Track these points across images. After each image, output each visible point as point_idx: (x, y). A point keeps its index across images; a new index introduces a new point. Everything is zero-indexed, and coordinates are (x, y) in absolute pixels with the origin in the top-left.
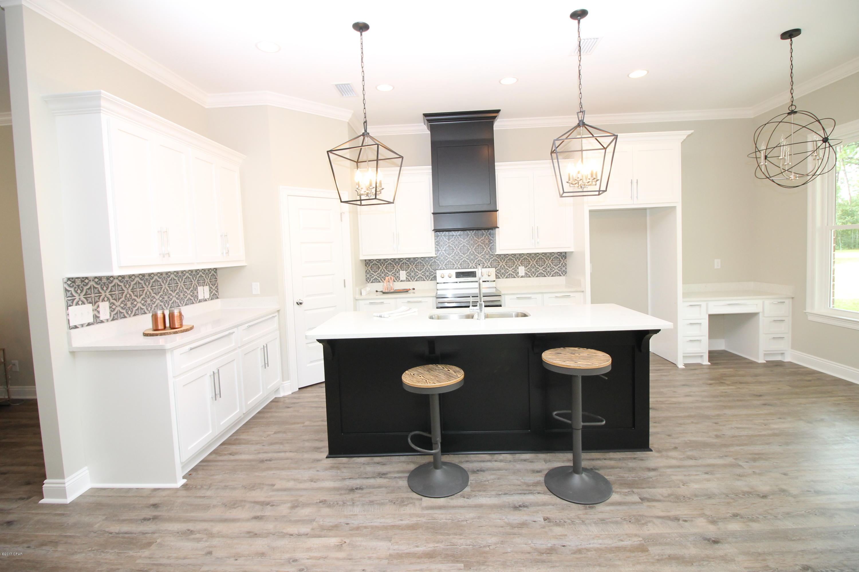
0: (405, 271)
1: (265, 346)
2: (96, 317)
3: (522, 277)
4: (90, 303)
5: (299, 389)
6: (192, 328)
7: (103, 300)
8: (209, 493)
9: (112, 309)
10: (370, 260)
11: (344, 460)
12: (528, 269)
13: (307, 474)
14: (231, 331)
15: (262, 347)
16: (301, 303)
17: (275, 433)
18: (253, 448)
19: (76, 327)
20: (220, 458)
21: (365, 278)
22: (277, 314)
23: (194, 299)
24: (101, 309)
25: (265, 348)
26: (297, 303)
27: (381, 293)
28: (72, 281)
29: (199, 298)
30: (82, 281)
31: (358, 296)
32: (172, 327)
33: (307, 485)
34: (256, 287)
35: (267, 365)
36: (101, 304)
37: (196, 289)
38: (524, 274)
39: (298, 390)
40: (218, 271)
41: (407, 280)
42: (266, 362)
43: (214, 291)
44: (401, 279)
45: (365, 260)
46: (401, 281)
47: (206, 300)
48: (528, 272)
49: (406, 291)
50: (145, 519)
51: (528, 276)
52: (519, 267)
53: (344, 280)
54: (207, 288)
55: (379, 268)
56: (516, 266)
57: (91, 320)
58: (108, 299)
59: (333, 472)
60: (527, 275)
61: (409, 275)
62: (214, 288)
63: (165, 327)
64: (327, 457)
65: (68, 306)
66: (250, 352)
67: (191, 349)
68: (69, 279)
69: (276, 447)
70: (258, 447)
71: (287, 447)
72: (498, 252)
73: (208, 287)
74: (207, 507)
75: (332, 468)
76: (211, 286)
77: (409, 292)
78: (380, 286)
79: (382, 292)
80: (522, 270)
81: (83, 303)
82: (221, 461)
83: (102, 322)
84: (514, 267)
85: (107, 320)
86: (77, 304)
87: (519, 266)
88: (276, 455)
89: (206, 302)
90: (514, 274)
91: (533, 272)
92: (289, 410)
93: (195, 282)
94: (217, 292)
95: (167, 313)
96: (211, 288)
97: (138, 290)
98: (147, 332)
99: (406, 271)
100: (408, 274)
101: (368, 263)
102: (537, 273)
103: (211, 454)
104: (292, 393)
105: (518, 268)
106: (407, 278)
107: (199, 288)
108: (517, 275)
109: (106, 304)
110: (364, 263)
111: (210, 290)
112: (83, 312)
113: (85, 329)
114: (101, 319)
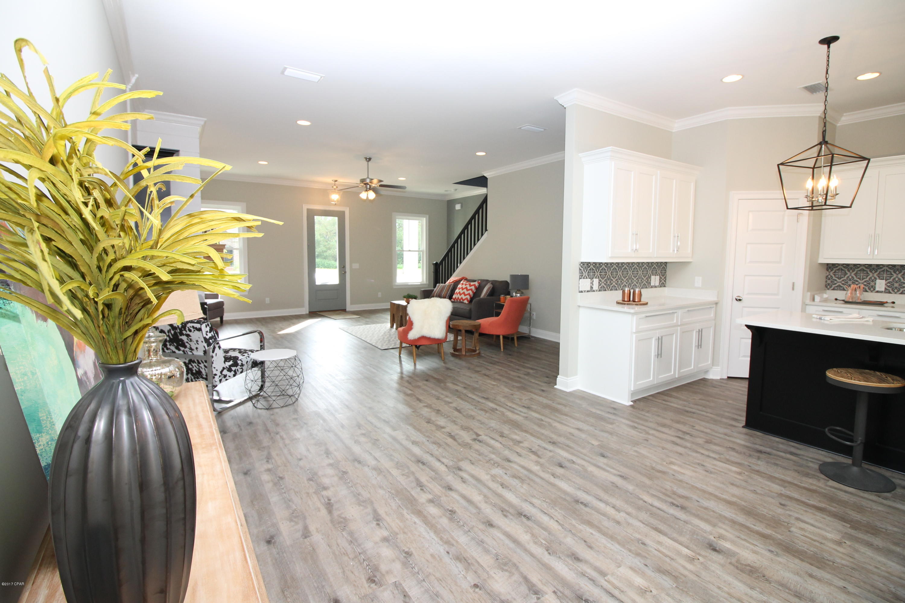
0: (884, 281)
1: (700, 330)
2: (592, 288)
4: (590, 278)
5: (728, 377)
6: (647, 304)
7: (596, 278)
8: (647, 414)
9: (599, 284)
10: (833, 265)
11: (759, 434)
13: (722, 430)
14: (675, 311)
15: (698, 330)
16: (740, 300)
17: (700, 399)
18: (681, 402)
19: (582, 292)
20: (656, 400)
21: (824, 283)
22: (714, 306)
23: (648, 285)
24: (594, 283)
25: (700, 333)
26: (736, 299)
27: (843, 302)
28: (583, 263)
29: (651, 285)
30: (587, 265)
31: (808, 301)
32: (634, 301)
33: (722, 436)
34: (698, 281)
35: (700, 347)
36: (595, 280)
37: (650, 277)
39: (726, 378)
40: (668, 265)
41: (887, 291)
42: (700, 344)
43: (663, 281)
44: (877, 289)
45: (828, 264)
46: (877, 292)
47: (656, 287)
49: (881, 304)
50: (609, 412)
53: (793, 283)
54: (658, 278)
55: (846, 274)
57: (589, 289)
58: (599, 277)
59: (747, 437)
62: (663, 278)
63: (630, 301)
64: (743, 427)
65: (580, 279)
66: (687, 331)
67: (646, 317)
68: (582, 263)
69: (700, 408)
70: (685, 403)
71: (709, 410)
74: (646, 421)
75: (746, 434)
76: (661, 276)
77: (885, 305)
78: (841, 295)
79: (843, 300)
81: (587, 278)
82: (656, 402)
83: (594, 291)
85: (597, 291)
86: (584, 278)
88: (698, 412)
89: (656, 288)
92: (715, 389)
93: (650, 272)
94: (665, 281)
95: (632, 291)
96: (660, 278)
97: (614, 273)
98: (619, 301)
99: (886, 280)
100: (889, 285)
101: (830, 267)
103: (649, 396)
104: (721, 379)
106: (887, 289)
107: (652, 277)
109: (597, 280)
110: (826, 267)
111: (660, 280)
112: (586, 284)
113: (586, 293)
114: (594, 289)
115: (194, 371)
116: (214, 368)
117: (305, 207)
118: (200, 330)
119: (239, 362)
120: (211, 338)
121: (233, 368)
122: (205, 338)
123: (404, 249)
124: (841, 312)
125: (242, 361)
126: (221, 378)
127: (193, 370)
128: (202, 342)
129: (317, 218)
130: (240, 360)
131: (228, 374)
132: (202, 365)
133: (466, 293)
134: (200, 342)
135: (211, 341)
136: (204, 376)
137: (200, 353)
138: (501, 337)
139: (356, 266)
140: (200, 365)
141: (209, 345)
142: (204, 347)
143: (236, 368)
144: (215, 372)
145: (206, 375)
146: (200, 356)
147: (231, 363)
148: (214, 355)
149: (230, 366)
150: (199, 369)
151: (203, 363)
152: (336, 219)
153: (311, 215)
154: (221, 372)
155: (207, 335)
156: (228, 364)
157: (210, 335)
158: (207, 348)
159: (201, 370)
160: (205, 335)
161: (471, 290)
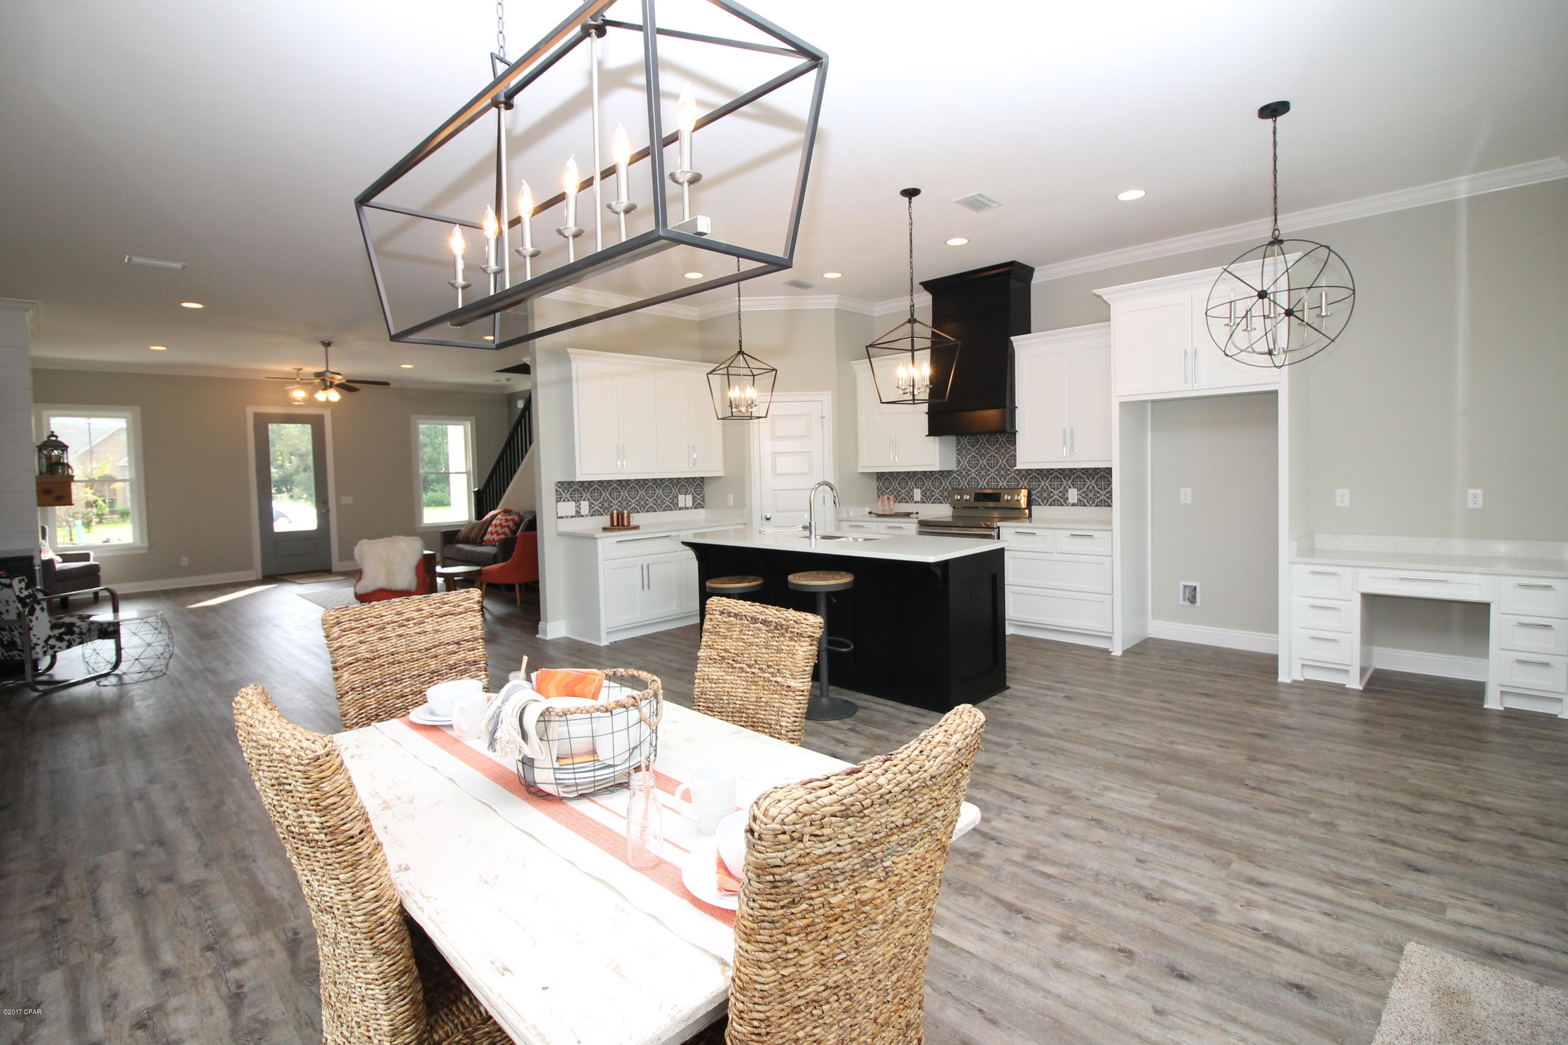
2: (578, 512)
3: (1073, 505)
4: (574, 501)
6: (637, 527)
7: (584, 500)
9: (591, 507)
10: (882, 473)
12: (1083, 492)
16: (769, 519)
19: (562, 517)
21: (875, 495)
23: (673, 507)
24: (582, 506)
26: (765, 518)
27: (875, 516)
28: (562, 483)
30: (569, 485)
31: (844, 517)
32: (623, 525)
34: (730, 499)
36: (582, 502)
37: (677, 498)
38: (1076, 501)
40: (705, 481)
43: (699, 501)
44: (915, 499)
45: (877, 473)
46: (913, 502)
47: (688, 508)
48: (1083, 497)
49: (908, 515)
51: (1082, 503)
52: (1069, 490)
55: (891, 483)
56: (1065, 487)
57: (574, 514)
58: (589, 499)
60: (1080, 503)
61: (924, 494)
62: (699, 498)
63: (619, 525)
65: (557, 502)
68: (559, 482)
72: (1019, 466)
73: (691, 496)
76: (695, 495)
77: (911, 515)
79: (877, 514)
80: (1073, 495)
81: (569, 501)
83: (582, 516)
84: (1062, 489)
85: (587, 516)
86: (564, 501)
87: (1070, 487)
89: (688, 510)
90: (1062, 500)
91: (1091, 498)
93: (675, 490)
94: (702, 501)
96: (694, 497)
97: (615, 494)
98: (604, 527)
99: (920, 488)
100: (927, 494)
101: (879, 476)
102: (1096, 501)
105: (1067, 491)
106: (922, 499)
107: (680, 496)
108: (1065, 502)
109: (587, 503)
110: (876, 476)
111: (693, 499)
112: (568, 508)
113: (570, 520)
114: (582, 513)
115: (6, 643)
116: (35, 635)
117: (250, 411)
118: (10, 586)
119: (76, 630)
120: (27, 597)
121: (67, 637)
122: (18, 598)
123: (451, 471)
124: (862, 526)
125: (81, 628)
126: (45, 649)
127: (3, 641)
128: (14, 602)
129: (272, 427)
130: (78, 627)
131: (58, 644)
132: (16, 633)
133: (500, 531)
134: (11, 602)
135: (28, 600)
136: (20, 648)
137: (13, 616)
138: (517, 587)
139: (347, 500)
140: (13, 633)
141: (25, 605)
142: (18, 608)
143: (72, 637)
144: (35, 640)
145: (23, 646)
146: (12, 621)
147: (63, 630)
148: (33, 618)
149: (61, 634)
150: (12, 639)
151: (17, 629)
152: (309, 427)
153: (262, 423)
154: (46, 641)
155: (21, 593)
156: (57, 632)
157: (26, 593)
158: (21, 609)
159: (15, 639)
160: (18, 593)
161: (508, 526)
